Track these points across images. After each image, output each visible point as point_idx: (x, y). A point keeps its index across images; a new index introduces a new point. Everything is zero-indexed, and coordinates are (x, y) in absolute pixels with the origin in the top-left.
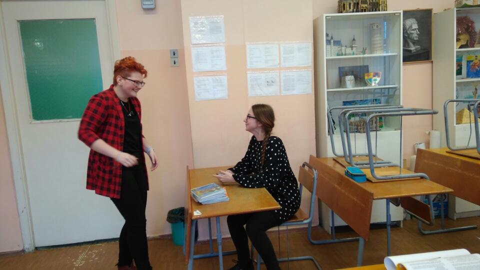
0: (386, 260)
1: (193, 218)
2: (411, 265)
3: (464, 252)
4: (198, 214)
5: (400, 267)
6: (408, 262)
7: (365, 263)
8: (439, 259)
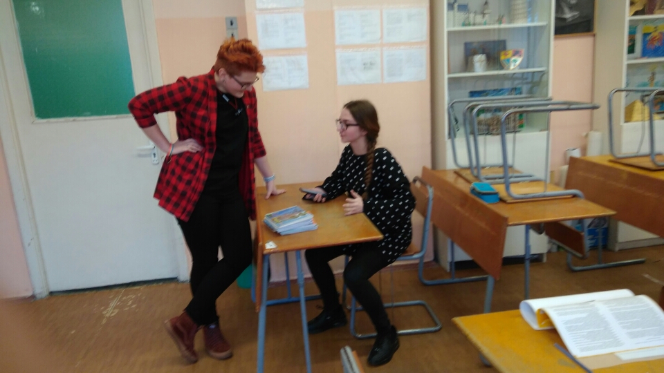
0: (522, 305)
1: (265, 252)
2: (556, 310)
3: (625, 293)
4: (271, 247)
5: (541, 313)
6: (552, 307)
7: (495, 308)
8: (592, 303)
